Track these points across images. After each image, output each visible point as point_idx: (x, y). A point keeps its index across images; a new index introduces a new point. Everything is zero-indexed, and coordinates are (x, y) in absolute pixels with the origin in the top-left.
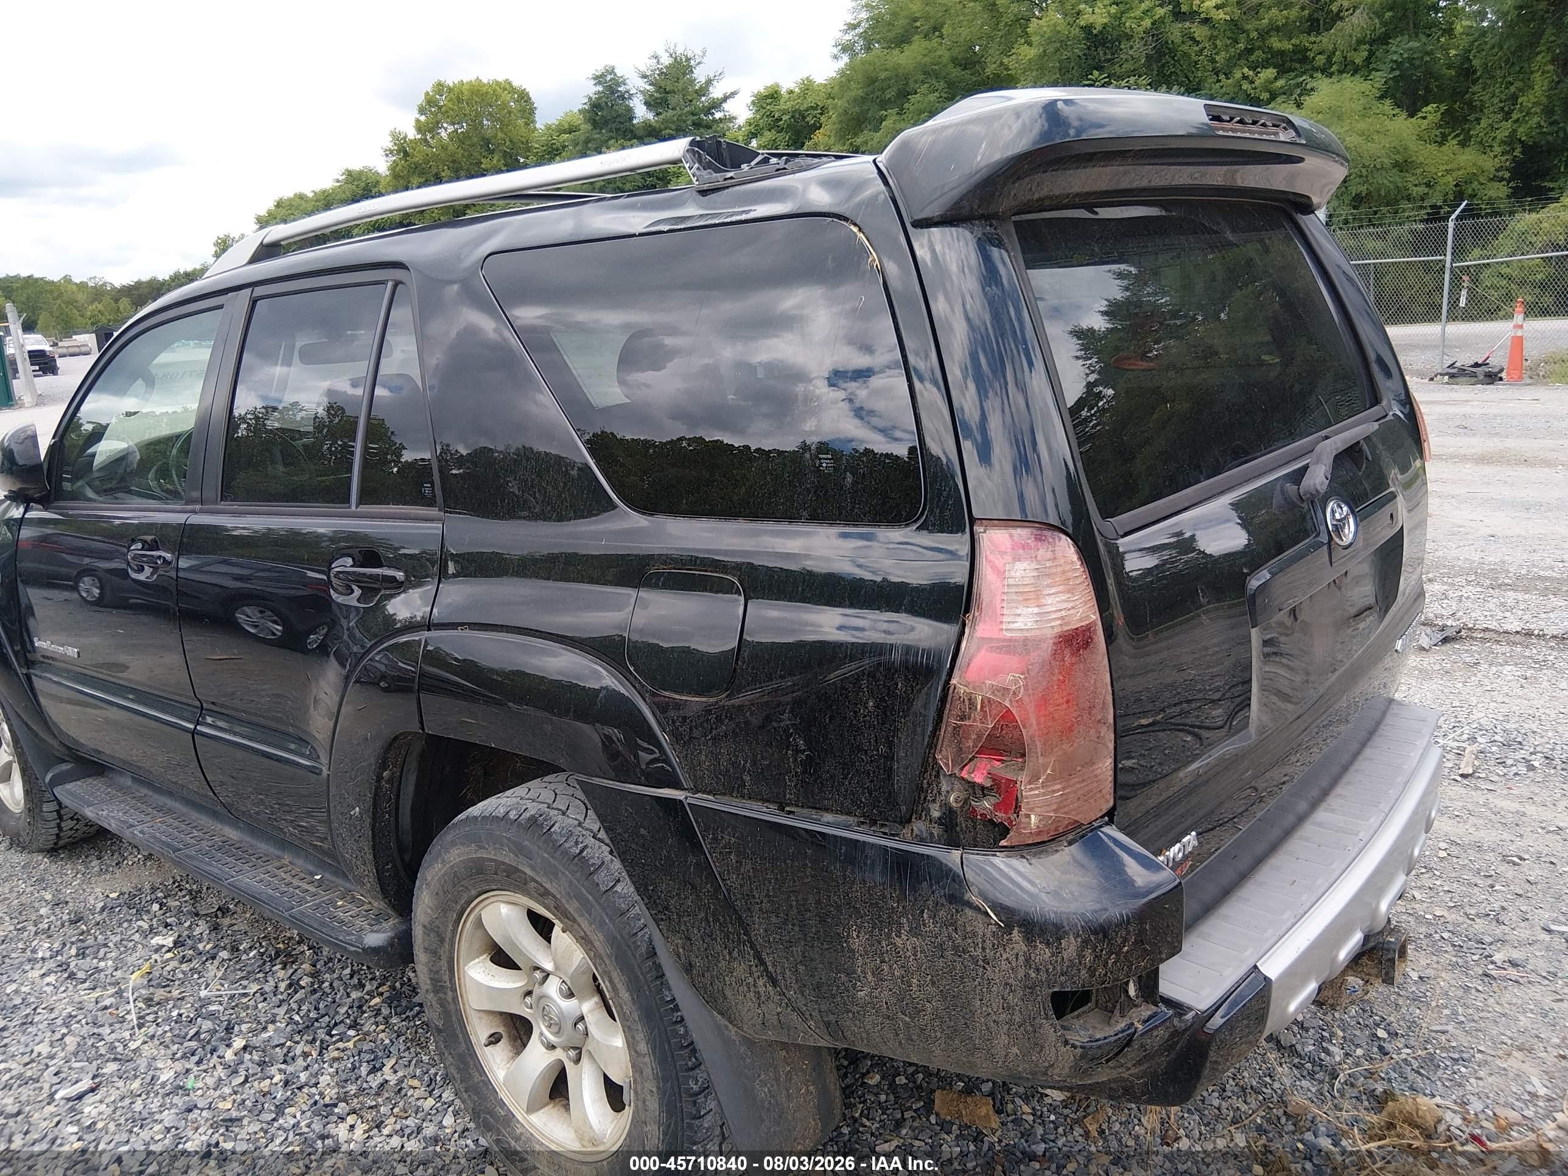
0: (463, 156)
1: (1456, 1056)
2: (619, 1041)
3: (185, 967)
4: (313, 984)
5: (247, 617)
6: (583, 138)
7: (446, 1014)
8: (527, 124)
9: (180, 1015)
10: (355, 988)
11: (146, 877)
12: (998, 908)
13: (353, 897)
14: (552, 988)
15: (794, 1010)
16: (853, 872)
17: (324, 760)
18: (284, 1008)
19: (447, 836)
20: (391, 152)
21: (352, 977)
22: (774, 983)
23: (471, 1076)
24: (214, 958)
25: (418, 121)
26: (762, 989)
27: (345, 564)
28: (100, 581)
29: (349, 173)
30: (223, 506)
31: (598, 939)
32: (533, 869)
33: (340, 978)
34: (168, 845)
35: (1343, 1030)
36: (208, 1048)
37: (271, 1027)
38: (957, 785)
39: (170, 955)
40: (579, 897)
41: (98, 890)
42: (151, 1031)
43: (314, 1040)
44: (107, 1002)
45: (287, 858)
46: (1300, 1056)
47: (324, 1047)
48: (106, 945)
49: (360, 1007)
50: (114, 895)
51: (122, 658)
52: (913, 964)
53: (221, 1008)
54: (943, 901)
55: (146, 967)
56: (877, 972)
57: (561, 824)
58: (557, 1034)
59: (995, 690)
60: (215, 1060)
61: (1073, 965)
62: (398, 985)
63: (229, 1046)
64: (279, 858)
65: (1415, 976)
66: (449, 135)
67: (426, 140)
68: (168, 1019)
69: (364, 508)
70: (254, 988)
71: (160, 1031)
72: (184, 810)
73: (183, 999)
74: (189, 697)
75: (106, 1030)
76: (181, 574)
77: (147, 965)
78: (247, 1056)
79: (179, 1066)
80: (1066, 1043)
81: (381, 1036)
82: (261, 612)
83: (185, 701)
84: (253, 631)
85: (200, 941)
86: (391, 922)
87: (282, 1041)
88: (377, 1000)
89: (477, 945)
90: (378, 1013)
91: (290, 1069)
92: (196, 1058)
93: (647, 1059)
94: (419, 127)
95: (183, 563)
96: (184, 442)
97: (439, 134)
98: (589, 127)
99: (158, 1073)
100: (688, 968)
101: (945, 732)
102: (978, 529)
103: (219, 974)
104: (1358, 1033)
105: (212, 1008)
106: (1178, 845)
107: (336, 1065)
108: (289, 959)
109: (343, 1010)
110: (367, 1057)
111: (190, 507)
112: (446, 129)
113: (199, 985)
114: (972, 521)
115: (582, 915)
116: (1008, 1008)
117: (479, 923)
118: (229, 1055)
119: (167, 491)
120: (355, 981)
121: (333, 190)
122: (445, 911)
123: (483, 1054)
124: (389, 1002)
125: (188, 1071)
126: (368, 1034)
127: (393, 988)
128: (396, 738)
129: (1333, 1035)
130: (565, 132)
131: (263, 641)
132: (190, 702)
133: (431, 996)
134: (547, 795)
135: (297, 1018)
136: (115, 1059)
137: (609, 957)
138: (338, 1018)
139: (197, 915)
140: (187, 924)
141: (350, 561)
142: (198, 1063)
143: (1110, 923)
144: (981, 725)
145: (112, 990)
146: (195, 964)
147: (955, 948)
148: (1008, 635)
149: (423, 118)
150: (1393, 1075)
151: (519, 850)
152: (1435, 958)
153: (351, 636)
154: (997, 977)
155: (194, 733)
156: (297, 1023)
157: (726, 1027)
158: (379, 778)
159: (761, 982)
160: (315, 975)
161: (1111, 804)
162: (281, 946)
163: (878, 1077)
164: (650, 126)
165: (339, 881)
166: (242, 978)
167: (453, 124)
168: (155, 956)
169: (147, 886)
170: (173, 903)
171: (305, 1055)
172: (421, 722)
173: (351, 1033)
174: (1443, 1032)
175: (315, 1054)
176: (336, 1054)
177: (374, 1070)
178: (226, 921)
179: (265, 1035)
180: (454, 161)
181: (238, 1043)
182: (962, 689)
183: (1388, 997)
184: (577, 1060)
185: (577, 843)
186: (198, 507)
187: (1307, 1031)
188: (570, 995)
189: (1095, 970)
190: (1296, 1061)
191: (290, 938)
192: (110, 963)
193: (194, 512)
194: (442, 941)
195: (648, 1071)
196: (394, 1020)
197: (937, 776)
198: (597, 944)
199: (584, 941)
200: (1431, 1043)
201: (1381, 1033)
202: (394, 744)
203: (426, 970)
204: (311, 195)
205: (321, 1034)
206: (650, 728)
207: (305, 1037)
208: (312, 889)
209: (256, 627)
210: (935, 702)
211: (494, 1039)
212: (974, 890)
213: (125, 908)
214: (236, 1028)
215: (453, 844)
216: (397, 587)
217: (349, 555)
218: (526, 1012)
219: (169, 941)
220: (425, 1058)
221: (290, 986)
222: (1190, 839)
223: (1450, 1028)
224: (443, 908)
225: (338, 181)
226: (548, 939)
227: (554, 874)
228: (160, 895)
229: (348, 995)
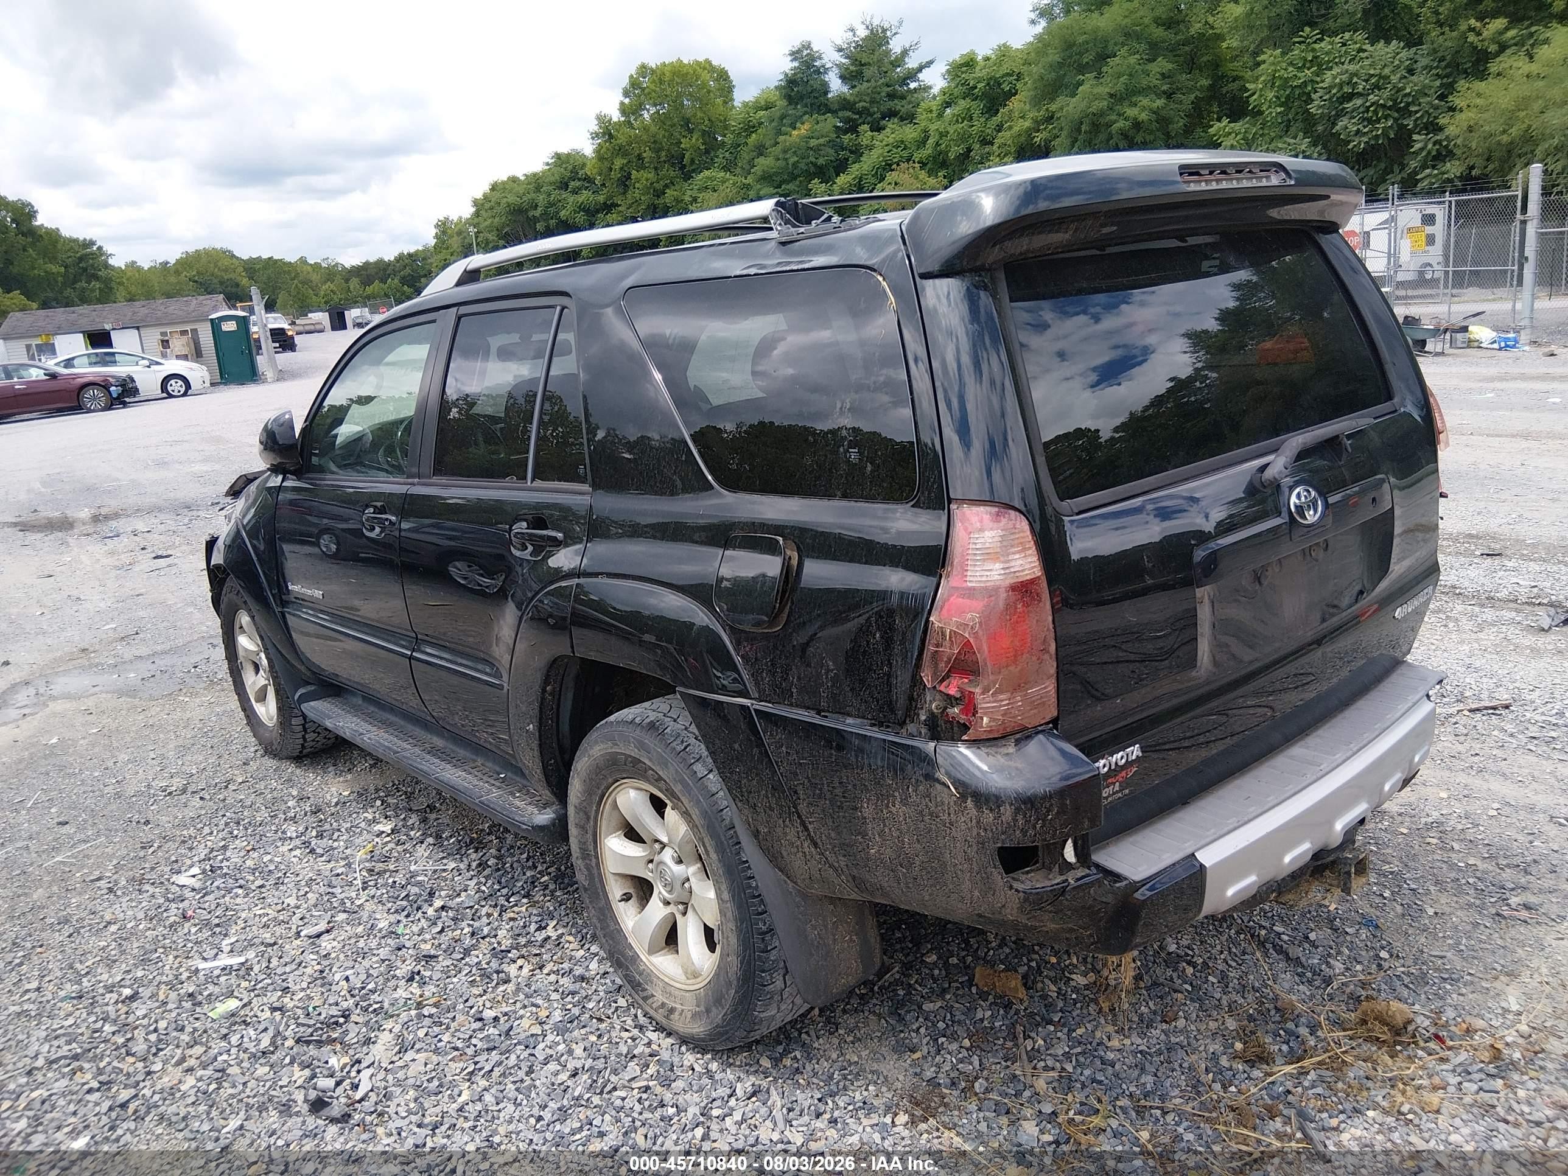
0: (664, 136)
1: (1446, 976)
2: (712, 894)
3: (400, 848)
4: (497, 864)
5: (458, 570)
6: (778, 114)
7: (591, 877)
8: (725, 103)
9: (395, 882)
10: (529, 868)
11: (372, 780)
12: (958, 783)
13: (528, 791)
14: (668, 856)
15: (830, 867)
16: (863, 758)
17: (505, 677)
18: (475, 881)
19: (593, 735)
20: (597, 135)
21: (528, 860)
22: (816, 845)
23: (608, 926)
24: (422, 843)
25: (622, 103)
26: (807, 850)
27: (521, 527)
28: (337, 537)
29: (558, 156)
30: (435, 480)
31: (695, 813)
32: (650, 760)
33: (518, 861)
34: (389, 748)
35: (1350, 950)
36: (415, 906)
37: (463, 894)
38: (938, 697)
39: (388, 839)
40: (682, 782)
41: (333, 789)
42: (372, 892)
43: (496, 906)
44: (340, 871)
45: (480, 761)
46: (1303, 967)
47: (503, 910)
48: (339, 830)
49: (533, 883)
50: (346, 793)
51: (357, 603)
52: (904, 827)
53: (426, 879)
54: (921, 779)
55: (369, 847)
56: (881, 834)
57: (671, 727)
58: (670, 892)
59: (960, 625)
60: (420, 914)
61: (1010, 827)
62: (563, 868)
63: (430, 905)
64: (474, 761)
65: (1431, 912)
66: (651, 116)
67: (629, 122)
68: (385, 885)
69: (538, 483)
70: (453, 865)
71: (379, 893)
72: (402, 723)
73: (397, 871)
74: (407, 630)
75: (338, 890)
76: (403, 534)
77: (370, 845)
78: (444, 913)
79: (393, 918)
80: (1011, 888)
81: (548, 904)
82: (469, 566)
83: (404, 632)
84: (462, 582)
85: (412, 829)
86: (554, 807)
87: (472, 904)
88: (546, 878)
89: (614, 823)
90: (546, 887)
91: (476, 924)
92: (405, 913)
93: (729, 905)
94: (624, 110)
95: (405, 525)
96: (407, 425)
97: (641, 115)
98: (784, 103)
99: (376, 922)
100: (756, 834)
101: (926, 656)
102: (953, 506)
103: (426, 855)
104: (1364, 953)
105: (419, 878)
106: (1121, 753)
107: (511, 923)
108: (479, 845)
109: (519, 884)
110: (536, 919)
111: (410, 480)
112: (648, 111)
113: (410, 862)
114: (950, 501)
115: (684, 795)
116: (969, 860)
117: (615, 806)
118: (431, 912)
119: (393, 466)
120: (530, 863)
121: (544, 172)
122: (590, 795)
123: (618, 908)
124: (555, 880)
125: (399, 921)
126: (538, 902)
127: (559, 869)
128: (556, 659)
129: (1339, 953)
130: (761, 109)
131: (472, 590)
132: (409, 634)
133: (580, 862)
134: (665, 707)
135: (483, 888)
136: (345, 911)
137: (703, 827)
138: (515, 890)
139: (410, 810)
140: (402, 817)
141: (525, 524)
142: (408, 916)
143: (1035, 796)
144: (950, 650)
145: (343, 863)
146: (407, 846)
147: (931, 814)
148: (970, 585)
149: (627, 101)
150: (1383, 986)
151: (641, 746)
152: (1455, 899)
153: (524, 580)
154: (959, 835)
155: (411, 658)
156: (483, 892)
157: (786, 882)
158: (544, 691)
159: (806, 845)
160: (499, 858)
161: (1056, 714)
162: (475, 835)
163: (934, 957)
164: (845, 99)
165: (518, 779)
166: (443, 858)
167: (655, 105)
168: (377, 840)
169: (372, 788)
170: (390, 800)
171: (489, 915)
172: (572, 647)
173: (525, 900)
174: (1442, 957)
175: (496, 915)
176: (512, 915)
177: (540, 928)
178: (433, 816)
179: (458, 900)
180: (655, 142)
181: (438, 903)
182: (937, 624)
183: (1401, 927)
184: (684, 914)
185: (682, 742)
186: (416, 480)
187: (1317, 947)
188: (680, 861)
189: (1027, 831)
190: (1300, 970)
191: (482, 830)
192: (342, 843)
193: (413, 484)
194: (588, 818)
195: (729, 914)
196: (558, 893)
197: (924, 689)
198: (694, 817)
199: (686, 815)
200: (1427, 965)
201: (1384, 954)
202: (554, 663)
203: (576, 841)
204: (522, 178)
205: (502, 901)
206: (728, 651)
207: (490, 902)
208: (498, 784)
209: (465, 578)
210: (919, 634)
211: (627, 898)
212: (942, 770)
213: (354, 804)
214: (437, 893)
215: (596, 742)
216: (557, 544)
217: (525, 520)
218: (649, 876)
219: (388, 828)
220: (580, 922)
221: (479, 865)
222: (1135, 751)
223: (1449, 955)
224: (589, 792)
225: (548, 164)
226: (662, 815)
227: (665, 764)
228: (382, 794)
229: (524, 874)
